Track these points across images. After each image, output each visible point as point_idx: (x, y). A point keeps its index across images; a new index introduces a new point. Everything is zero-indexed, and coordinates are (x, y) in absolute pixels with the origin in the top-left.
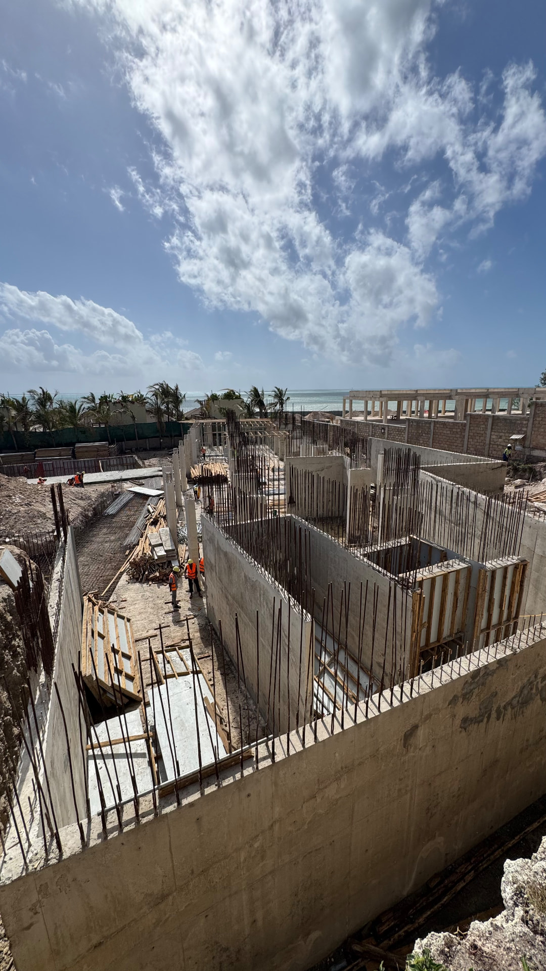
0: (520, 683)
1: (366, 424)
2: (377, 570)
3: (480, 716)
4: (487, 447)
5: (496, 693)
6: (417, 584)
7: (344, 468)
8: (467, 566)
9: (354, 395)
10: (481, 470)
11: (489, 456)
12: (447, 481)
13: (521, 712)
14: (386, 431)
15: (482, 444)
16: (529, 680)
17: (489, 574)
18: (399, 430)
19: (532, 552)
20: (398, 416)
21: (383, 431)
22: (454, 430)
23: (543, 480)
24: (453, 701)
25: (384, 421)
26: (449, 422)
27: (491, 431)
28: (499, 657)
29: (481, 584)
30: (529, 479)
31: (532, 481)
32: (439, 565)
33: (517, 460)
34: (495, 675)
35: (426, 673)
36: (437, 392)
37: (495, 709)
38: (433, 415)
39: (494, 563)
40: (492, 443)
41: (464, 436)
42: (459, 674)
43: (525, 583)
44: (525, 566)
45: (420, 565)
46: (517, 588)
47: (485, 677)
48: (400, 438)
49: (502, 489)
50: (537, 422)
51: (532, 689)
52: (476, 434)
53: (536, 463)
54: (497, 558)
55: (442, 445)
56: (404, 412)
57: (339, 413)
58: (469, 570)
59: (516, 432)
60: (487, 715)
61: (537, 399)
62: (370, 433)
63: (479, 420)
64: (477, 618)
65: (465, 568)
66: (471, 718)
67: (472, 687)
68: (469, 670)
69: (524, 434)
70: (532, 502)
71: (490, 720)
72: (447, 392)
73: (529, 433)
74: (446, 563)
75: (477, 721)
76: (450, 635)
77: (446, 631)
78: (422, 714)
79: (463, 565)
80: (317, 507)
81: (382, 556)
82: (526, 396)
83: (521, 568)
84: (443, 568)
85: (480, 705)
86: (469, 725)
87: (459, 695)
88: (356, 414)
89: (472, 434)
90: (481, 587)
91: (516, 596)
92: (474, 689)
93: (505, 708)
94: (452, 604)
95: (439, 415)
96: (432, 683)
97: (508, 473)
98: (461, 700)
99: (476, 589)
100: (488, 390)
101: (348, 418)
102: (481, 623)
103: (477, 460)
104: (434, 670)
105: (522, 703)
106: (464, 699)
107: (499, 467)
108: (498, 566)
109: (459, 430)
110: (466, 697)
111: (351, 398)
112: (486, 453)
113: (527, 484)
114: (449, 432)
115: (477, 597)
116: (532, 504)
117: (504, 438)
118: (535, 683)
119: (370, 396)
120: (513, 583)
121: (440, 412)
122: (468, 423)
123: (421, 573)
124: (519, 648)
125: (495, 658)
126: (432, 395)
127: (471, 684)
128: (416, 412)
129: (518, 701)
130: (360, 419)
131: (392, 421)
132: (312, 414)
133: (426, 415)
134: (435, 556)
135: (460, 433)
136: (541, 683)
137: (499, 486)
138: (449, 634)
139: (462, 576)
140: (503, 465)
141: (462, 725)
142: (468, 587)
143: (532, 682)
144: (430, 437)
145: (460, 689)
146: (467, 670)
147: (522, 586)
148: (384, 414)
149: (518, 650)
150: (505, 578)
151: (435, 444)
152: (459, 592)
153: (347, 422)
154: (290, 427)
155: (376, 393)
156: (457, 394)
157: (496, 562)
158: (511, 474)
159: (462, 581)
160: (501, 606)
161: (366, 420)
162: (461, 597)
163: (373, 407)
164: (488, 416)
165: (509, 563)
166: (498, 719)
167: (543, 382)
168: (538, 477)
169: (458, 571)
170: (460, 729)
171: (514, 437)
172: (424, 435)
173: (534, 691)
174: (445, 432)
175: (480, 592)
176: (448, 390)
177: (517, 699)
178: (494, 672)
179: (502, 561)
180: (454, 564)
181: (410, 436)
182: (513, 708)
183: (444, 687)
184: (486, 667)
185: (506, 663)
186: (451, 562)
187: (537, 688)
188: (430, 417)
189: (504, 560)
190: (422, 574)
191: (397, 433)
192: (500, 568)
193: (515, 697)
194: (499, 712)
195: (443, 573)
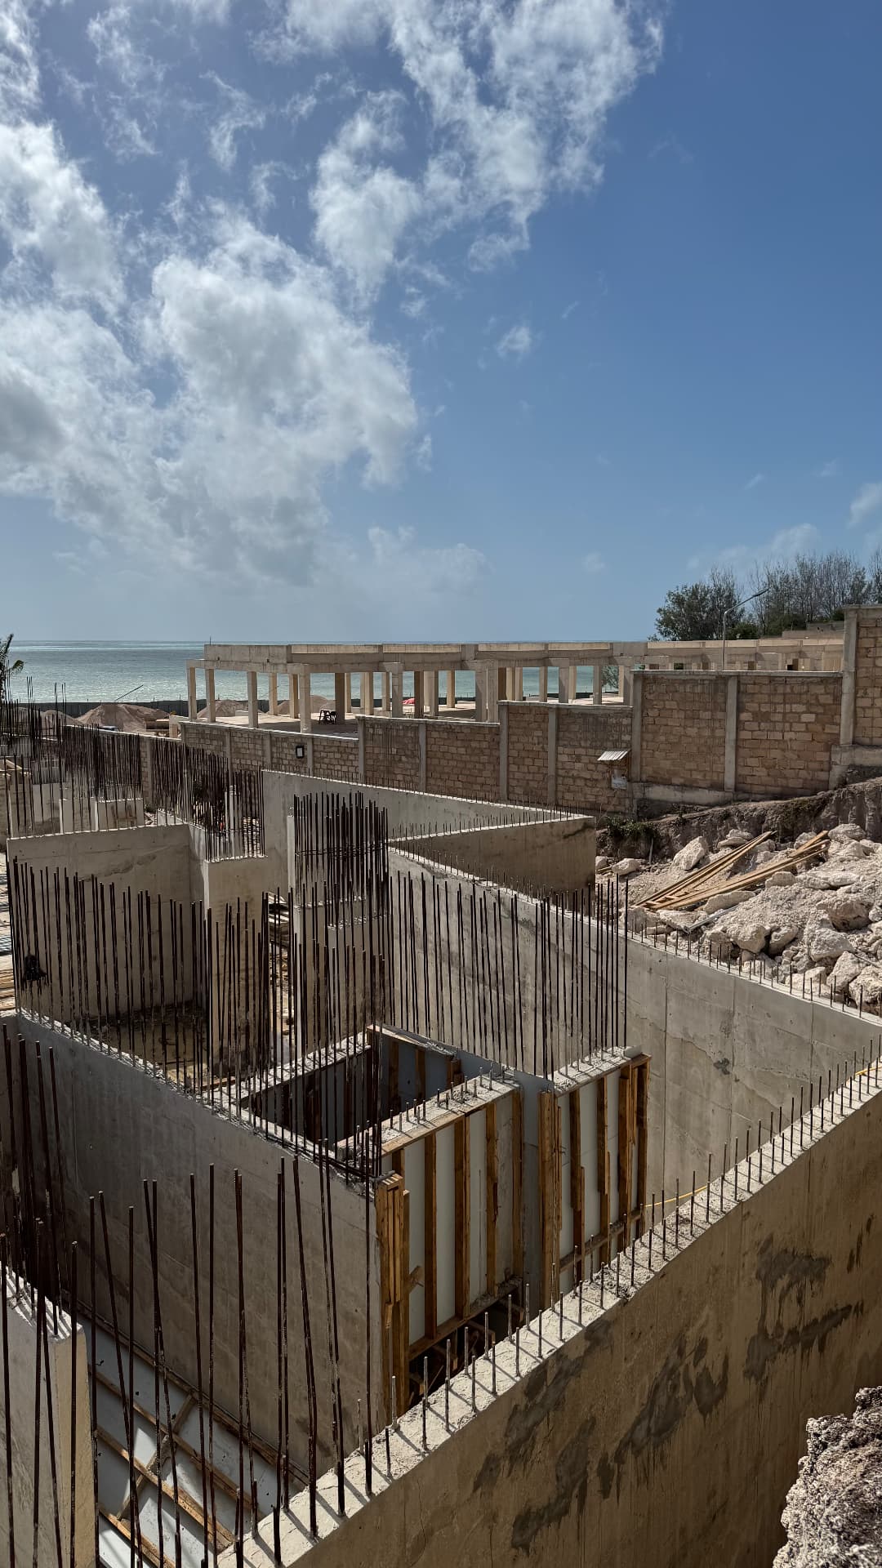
0: (646, 1378)
1: (255, 736)
2: (278, 1141)
3: (560, 1497)
4: (551, 784)
5: (594, 1420)
6: (386, 1163)
7: (193, 860)
8: (509, 1089)
9: (217, 659)
10: (540, 841)
11: (558, 806)
12: (461, 874)
13: (657, 1459)
14: (309, 753)
15: (539, 777)
16: (666, 1365)
17: (562, 1103)
18: (343, 749)
19: (661, 1033)
20: (339, 712)
21: (300, 753)
22: (474, 744)
23: (676, 857)
24: (486, 1476)
25: (302, 725)
26: (461, 726)
27: (557, 745)
28: (587, 1320)
29: (547, 1134)
30: (646, 857)
31: (654, 861)
32: (442, 1096)
33: (617, 813)
34: (585, 1373)
35: (409, 1413)
36: (430, 651)
37: (596, 1467)
38: (427, 709)
39: (572, 1073)
40: (561, 772)
41: (498, 758)
42: (494, 1393)
43: (650, 1116)
44: (642, 1069)
45: (395, 1107)
46: (632, 1131)
47: (562, 1384)
48: (345, 769)
49: (590, 883)
50: (651, 720)
51: (675, 1388)
52: (523, 754)
53: (658, 816)
54: (579, 1057)
55: (449, 783)
56: (356, 703)
57: (180, 708)
58: (516, 1098)
59: (609, 744)
60: (576, 1491)
61: (652, 666)
62: (268, 759)
63: (526, 717)
64: (548, 1228)
65: (504, 1096)
66: (539, 1510)
67: (530, 1423)
68: (518, 1374)
69: (625, 749)
70: (655, 910)
71: (588, 1499)
72: (454, 650)
73: (636, 748)
74: (458, 1089)
75: (553, 1513)
76: (489, 1292)
77: (476, 1283)
78: (404, 1535)
79: (501, 1089)
80: (98, 978)
81: (297, 1097)
82: (628, 660)
83: (634, 1074)
84: (453, 1106)
85: (557, 1465)
86: (535, 1533)
87: (500, 1451)
88: (228, 708)
89: (514, 753)
90: (547, 1142)
91: (632, 1149)
92: (536, 1424)
93: (619, 1457)
94: (484, 1201)
95: (442, 708)
96: (425, 1437)
97: (602, 844)
98: (505, 1464)
99: (538, 1148)
100: (546, 645)
101: (205, 720)
102: (557, 1240)
103: (525, 816)
104: (431, 1399)
105: (659, 1433)
106: (512, 1460)
107: (578, 831)
108: (582, 1079)
109: (485, 745)
110: (518, 1453)
111: (209, 665)
112: (551, 799)
113: (643, 868)
114: (462, 750)
115: (545, 1168)
116: (655, 915)
117: (585, 759)
118: (681, 1369)
119: (259, 659)
120: (621, 1118)
121: (443, 701)
122: (505, 727)
123: (397, 1126)
124: (632, 1284)
125: (580, 1324)
126: (420, 659)
127: (528, 1411)
128: (384, 703)
129: (649, 1429)
130: (240, 721)
131: (325, 724)
132: (98, 710)
133: (409, 709)
134: (435, 1072)
135: (487, 752)
136: (695, 1365)
137: (583, 880)
138: (484, 1289)
139: (503, 1118)
140: (586, 826)
141: (518, 1539)
142: (519, 1146)
143: (673, 1370)
144: (419, 764)
145: (499, 1437)
146: (513, 1373)
147: (641, 1123)
148: (302, 706)
149: (632, 1291)
150: (601, 1107)
151: (432, 781)
152: (498, 1166)
153: (202, 732)
154: (24, 747)
155: (276, 651)
156: (479, 655)
157: (577, 1068)
158: (609, 847)
159: (503, 1134)
160: (601, 1186)
161: (256, 725)
162: (504, 1176)
163: (274, 689)
164: (550, 707)
165: (606, 1067)
166: (605, 1493)
167: (663, 628)
168: (666, 850)
169: (489, 1108)
170: (513, 1551)
171: (607, 756)
172: (404, 758)
173: (681, 1392)
174: (453, 750)
175: (547, 1157)
176: (457, 646)
177: (645, 1424)
178: (580, 1364)
179: (589, 1063)
180: (479, 1089)
181: (370, 762)
182: (638, 1453)
183: (458, 1438)
184: (559, 1354)
185: (606, 1332)
186: (470, 1085)
187: (687, 1382)
188: (419, 712)
189: (594, 1060)
190: (400, 1131)
191: (338, 756)
192: (587, 1083)
193: (638, 1421)
194: (605, 1473)
195: (452, 1117)
